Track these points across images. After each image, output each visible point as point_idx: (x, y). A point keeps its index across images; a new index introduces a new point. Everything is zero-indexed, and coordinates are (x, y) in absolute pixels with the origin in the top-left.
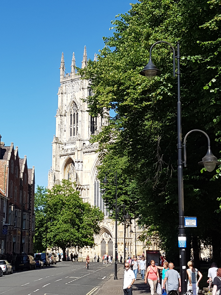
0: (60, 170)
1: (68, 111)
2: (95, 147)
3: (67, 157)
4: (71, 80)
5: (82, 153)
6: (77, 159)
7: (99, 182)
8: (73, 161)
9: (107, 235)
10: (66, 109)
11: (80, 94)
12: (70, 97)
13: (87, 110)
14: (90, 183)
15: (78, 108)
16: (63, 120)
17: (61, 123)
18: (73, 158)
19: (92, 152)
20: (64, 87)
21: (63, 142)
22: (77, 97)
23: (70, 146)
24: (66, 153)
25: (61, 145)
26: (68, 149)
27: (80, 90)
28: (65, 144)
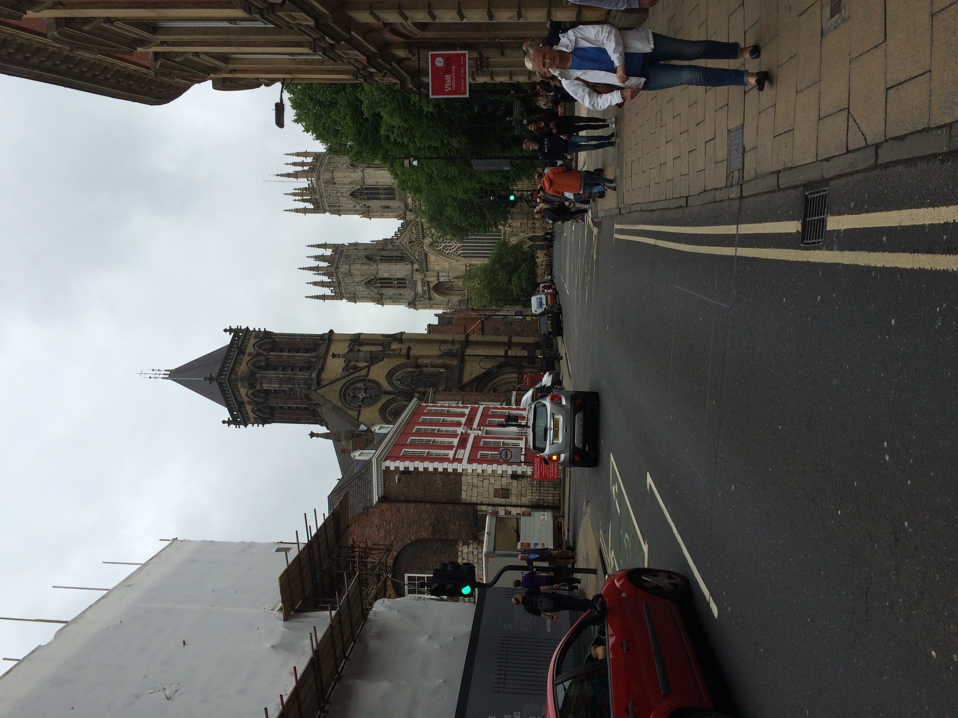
0: (447, 299)
1: (376, 290)
2: (421, 256)
3: (432, 292)
4: (340, 286)
5: (428, 272)
6: (435, 279)
7: (463, 252)
8: (437, 284)
9: (524, 243)
10: (374, 293)
11: (356, 275)
12: (359, 288)
13: (375, 266)
14: (464, 263)
15: (373, 277)
16: (387, 297)
17: (390, 299)
18: (434, 284)
19: (426, 261)
20: (347, 295)
21: (414, 297)
22: (361, 280)
23: (418, 288)
24: (427, 293)
25: (417, 299)
26: (423, 290)
27: (351, 275)
28: (416, 294)
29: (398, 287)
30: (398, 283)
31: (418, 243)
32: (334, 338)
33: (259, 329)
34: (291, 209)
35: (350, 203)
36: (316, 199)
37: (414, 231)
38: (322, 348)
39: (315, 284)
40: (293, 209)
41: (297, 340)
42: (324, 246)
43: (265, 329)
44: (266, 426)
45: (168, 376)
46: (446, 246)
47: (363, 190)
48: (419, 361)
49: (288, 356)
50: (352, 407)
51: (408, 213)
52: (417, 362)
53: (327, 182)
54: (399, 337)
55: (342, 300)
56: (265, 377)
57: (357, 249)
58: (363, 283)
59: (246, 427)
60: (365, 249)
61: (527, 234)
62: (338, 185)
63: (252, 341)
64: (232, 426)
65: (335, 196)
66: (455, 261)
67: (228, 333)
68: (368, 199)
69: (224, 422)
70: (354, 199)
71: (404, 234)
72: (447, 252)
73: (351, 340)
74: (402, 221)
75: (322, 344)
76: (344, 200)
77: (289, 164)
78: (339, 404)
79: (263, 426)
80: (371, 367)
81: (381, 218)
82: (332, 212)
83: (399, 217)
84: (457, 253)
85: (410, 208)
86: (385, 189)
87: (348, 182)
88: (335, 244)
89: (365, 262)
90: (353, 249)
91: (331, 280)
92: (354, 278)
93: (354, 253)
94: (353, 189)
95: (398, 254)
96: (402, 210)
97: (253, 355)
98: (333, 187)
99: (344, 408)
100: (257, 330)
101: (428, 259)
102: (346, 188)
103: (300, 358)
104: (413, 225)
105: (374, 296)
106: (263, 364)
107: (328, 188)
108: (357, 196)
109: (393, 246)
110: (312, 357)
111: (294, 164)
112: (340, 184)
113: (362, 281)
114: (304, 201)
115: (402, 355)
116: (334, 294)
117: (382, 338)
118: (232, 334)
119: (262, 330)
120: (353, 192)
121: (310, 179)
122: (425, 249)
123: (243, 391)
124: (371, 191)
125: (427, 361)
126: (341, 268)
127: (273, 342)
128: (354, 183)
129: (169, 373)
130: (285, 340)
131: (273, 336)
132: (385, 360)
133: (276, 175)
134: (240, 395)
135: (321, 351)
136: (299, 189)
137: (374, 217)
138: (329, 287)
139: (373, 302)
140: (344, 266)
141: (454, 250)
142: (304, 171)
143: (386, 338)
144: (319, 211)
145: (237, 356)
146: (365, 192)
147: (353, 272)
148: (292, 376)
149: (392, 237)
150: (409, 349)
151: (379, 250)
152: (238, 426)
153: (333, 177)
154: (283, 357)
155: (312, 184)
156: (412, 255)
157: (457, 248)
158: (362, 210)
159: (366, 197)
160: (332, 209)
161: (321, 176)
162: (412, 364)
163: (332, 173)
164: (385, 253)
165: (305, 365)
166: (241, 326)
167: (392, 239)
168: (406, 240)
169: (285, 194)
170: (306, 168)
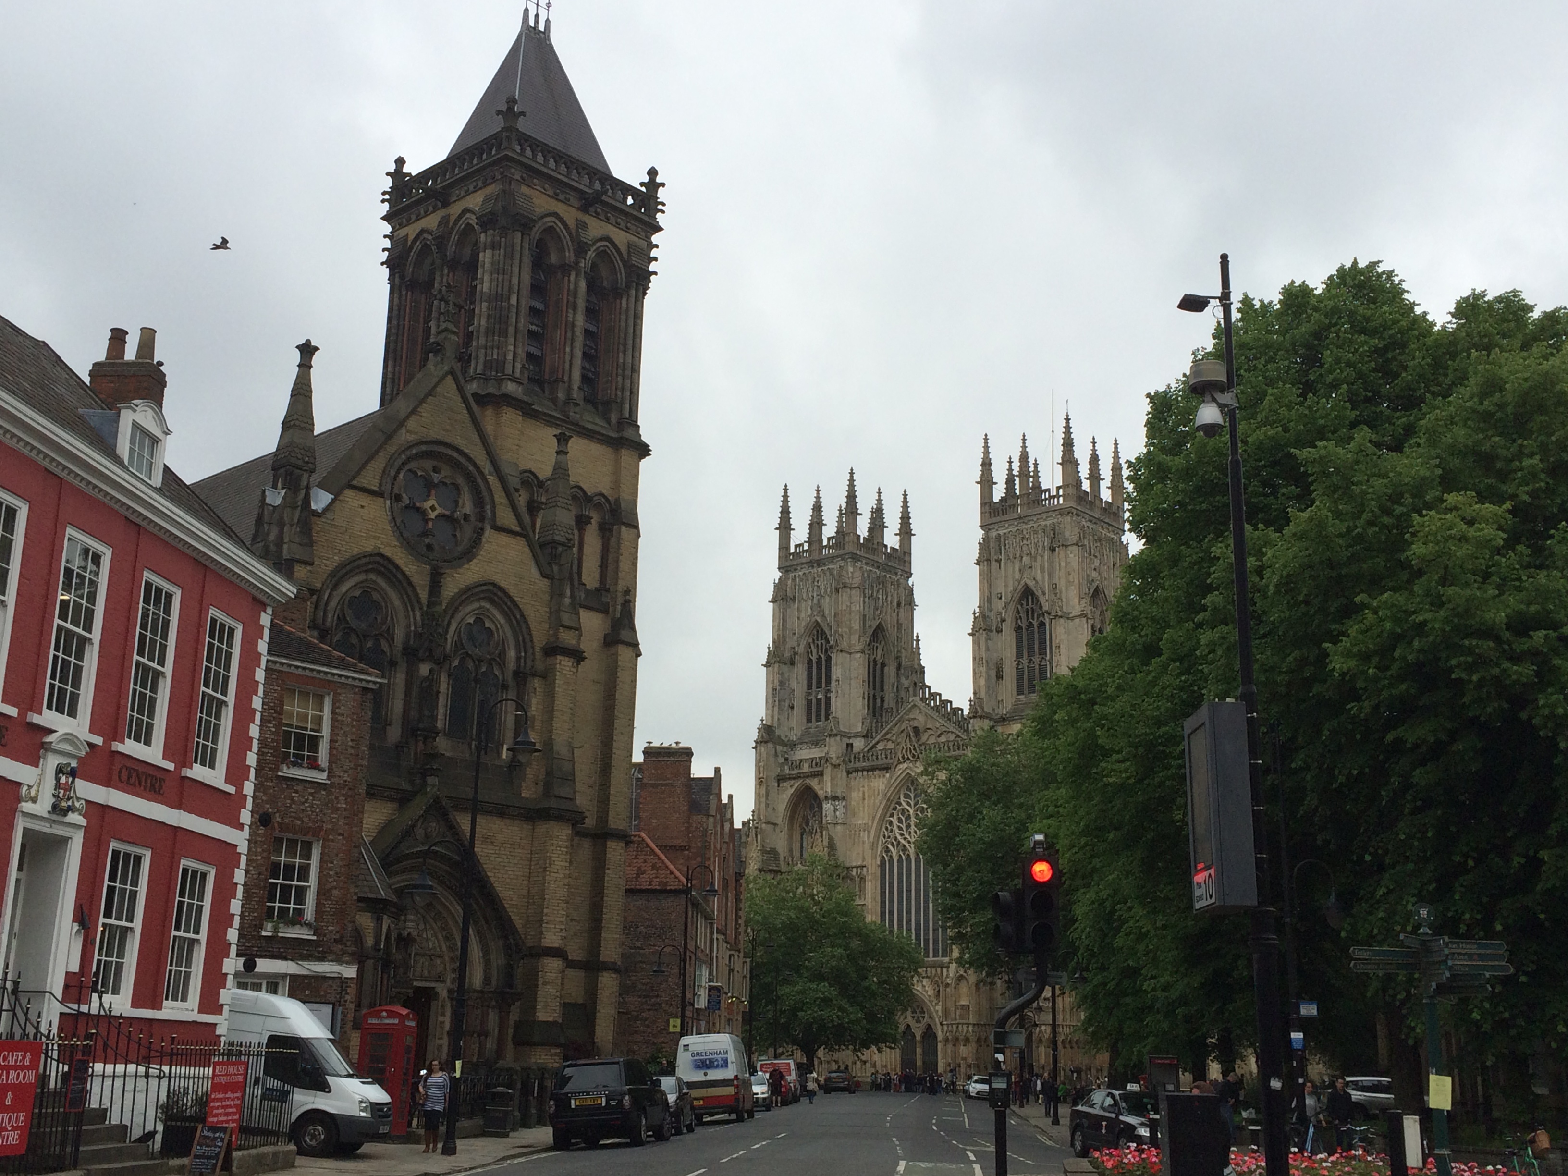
0: (779, 821)
1: (801, 649)
2: (883, 756)
3: (797, 784)
4: (811, 563)
5: (845, 774)
6: (829, 790)
7: (895, 859)
8: (816, 796)
9: (918, 1014)
10: (795, 644)
11: (837, 602)
12: (806, 610)
13: (858, 647)
14: (869, 861)
15: (832, 643)
16: (786, 675)
17: (782, 683)
18: (816, 788)
19: (873, 769)
20: (789, 582)
21: (786, 740)
22: (827, 612)
23: (808, 751)
24: (795, 772)
25: (779, 748)
26: (801, 761)
27: (837, 590)
28: (793, 745)
29: (809, 702)
30: (819, 701)
31: (915, 749)
32: (626, 455)
33: (656, 259)
34: (990, 450)
35: (1006, 586)
36: (1014, 506)
37: (943, 739)
38: (597, 421)
39: (817, 508)
40: (991, 456)
41: (621, 355)
42: (906, 531)
43: (655, 273)
44: (385, 271)
45: (532, 24)
46: (908, 818)
47: (1038, 616)
48: (537, 683)
49: (573, 325)
50: (393, 473)
51: (987, 724)
52: (534, 675)
53: (1054, 532)
54: (624, 634)
55: (779, 568)
56: (512, 257)
57: (899, 605)
58: (819, 619)
59: (383, 218)
60: (899, 626)
61: (941, 1024)
62: (1049, 558)
63: (621, 238)
64: (388, 183)
65: (1022, 551)
66: (871, 839)
67: (646, 179)
68: (1018, 629)
69: (400, 162)
70: (1017, 597)
71: (935, 715)
72: (895, 821)
73: (617, 501)
74: (966, 712)
75: (609, 422)
76: (1014, 572)
77: (1094, 446)
78: (404, 437)
79: (382, 264)
80: (522, 542)
81: (974, 659)
82: (984, 546)
83: (977, 702)
84: (893, 845)
85: (1000, 729)
86: (1042, 669)
87: (1056, 581)
88: (910, 554)
89: (868, 623)
90: (899, 597)
91: (825, 543)
92: (830, 597)
93: (889, 599)
94: (1039, 593)
95: (890, 702)
96: (994, 710)
97: (577, 231)
98: (1044, 547)
99: (391, 449)
100: (654, 253)
101: (877, 772)
102: (1043, 578)
103: (568, 358)
104: (958, 736)
105: (788, 646)
106: (554, 259)
107: (1040, 534)
108: (1024, 603)
109: (907, 689)
110: (570, 389)
111: (1094, 460)
112: (1051, 562)
113: (823, 616)
114: (1010, 482)
115: (556, 634)
116: (792, 550)
117: (621, 586)
118: (644, 189)
119: (653, 267)
120: (1033, 594)
121: (1061, 492)
122: (901, 766)
123: (476, 201)
124: (1036, 636)
125: (535, 705)
126: (854, 567)
127: (617, 293)
128: (1056, 594)
129: (541, 27)
130: (623, 324)
131: (633, 292)
132: (544, 584)
133: (1067, 415)
134: (468, 193)
135: (587, 417)
136: (1036, 471)
137: (976, 643)
138: (810, 542)
139: (774, 642)
140: (858, 574)
141: (899, 837)
142: (1079, 483)
143: (620, 600)
144: (987, 515)
145: (575, 189)
146: (1035, 623)
147: (844, 596)
148: (511, 330)
149: (929, 687)
150: (578, 656)
151: (898, 658)
152: (387, 197)
153: (1066, 546)
154: (570, 311)
155: (1050, 497)
156: (886, 734)
157: (904, 846)
158: (992, 615)
159: (1024, 625)
160: (992, 544)
161: (1069, 518)
162: (529, 663)
163: (1077, 545)
164: (890, 671)
165: (547, 370)
166: (663, 212)
167: (924, 686)
168: (921, 718)
169: (1024, 436)
170: (1086, 486)
